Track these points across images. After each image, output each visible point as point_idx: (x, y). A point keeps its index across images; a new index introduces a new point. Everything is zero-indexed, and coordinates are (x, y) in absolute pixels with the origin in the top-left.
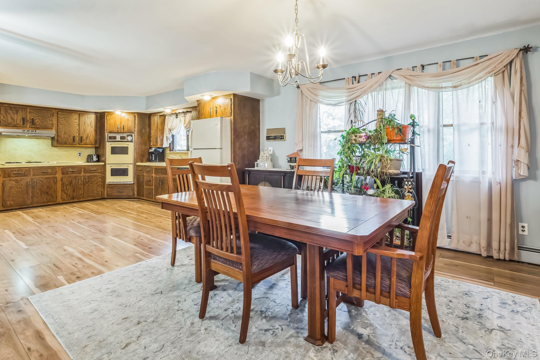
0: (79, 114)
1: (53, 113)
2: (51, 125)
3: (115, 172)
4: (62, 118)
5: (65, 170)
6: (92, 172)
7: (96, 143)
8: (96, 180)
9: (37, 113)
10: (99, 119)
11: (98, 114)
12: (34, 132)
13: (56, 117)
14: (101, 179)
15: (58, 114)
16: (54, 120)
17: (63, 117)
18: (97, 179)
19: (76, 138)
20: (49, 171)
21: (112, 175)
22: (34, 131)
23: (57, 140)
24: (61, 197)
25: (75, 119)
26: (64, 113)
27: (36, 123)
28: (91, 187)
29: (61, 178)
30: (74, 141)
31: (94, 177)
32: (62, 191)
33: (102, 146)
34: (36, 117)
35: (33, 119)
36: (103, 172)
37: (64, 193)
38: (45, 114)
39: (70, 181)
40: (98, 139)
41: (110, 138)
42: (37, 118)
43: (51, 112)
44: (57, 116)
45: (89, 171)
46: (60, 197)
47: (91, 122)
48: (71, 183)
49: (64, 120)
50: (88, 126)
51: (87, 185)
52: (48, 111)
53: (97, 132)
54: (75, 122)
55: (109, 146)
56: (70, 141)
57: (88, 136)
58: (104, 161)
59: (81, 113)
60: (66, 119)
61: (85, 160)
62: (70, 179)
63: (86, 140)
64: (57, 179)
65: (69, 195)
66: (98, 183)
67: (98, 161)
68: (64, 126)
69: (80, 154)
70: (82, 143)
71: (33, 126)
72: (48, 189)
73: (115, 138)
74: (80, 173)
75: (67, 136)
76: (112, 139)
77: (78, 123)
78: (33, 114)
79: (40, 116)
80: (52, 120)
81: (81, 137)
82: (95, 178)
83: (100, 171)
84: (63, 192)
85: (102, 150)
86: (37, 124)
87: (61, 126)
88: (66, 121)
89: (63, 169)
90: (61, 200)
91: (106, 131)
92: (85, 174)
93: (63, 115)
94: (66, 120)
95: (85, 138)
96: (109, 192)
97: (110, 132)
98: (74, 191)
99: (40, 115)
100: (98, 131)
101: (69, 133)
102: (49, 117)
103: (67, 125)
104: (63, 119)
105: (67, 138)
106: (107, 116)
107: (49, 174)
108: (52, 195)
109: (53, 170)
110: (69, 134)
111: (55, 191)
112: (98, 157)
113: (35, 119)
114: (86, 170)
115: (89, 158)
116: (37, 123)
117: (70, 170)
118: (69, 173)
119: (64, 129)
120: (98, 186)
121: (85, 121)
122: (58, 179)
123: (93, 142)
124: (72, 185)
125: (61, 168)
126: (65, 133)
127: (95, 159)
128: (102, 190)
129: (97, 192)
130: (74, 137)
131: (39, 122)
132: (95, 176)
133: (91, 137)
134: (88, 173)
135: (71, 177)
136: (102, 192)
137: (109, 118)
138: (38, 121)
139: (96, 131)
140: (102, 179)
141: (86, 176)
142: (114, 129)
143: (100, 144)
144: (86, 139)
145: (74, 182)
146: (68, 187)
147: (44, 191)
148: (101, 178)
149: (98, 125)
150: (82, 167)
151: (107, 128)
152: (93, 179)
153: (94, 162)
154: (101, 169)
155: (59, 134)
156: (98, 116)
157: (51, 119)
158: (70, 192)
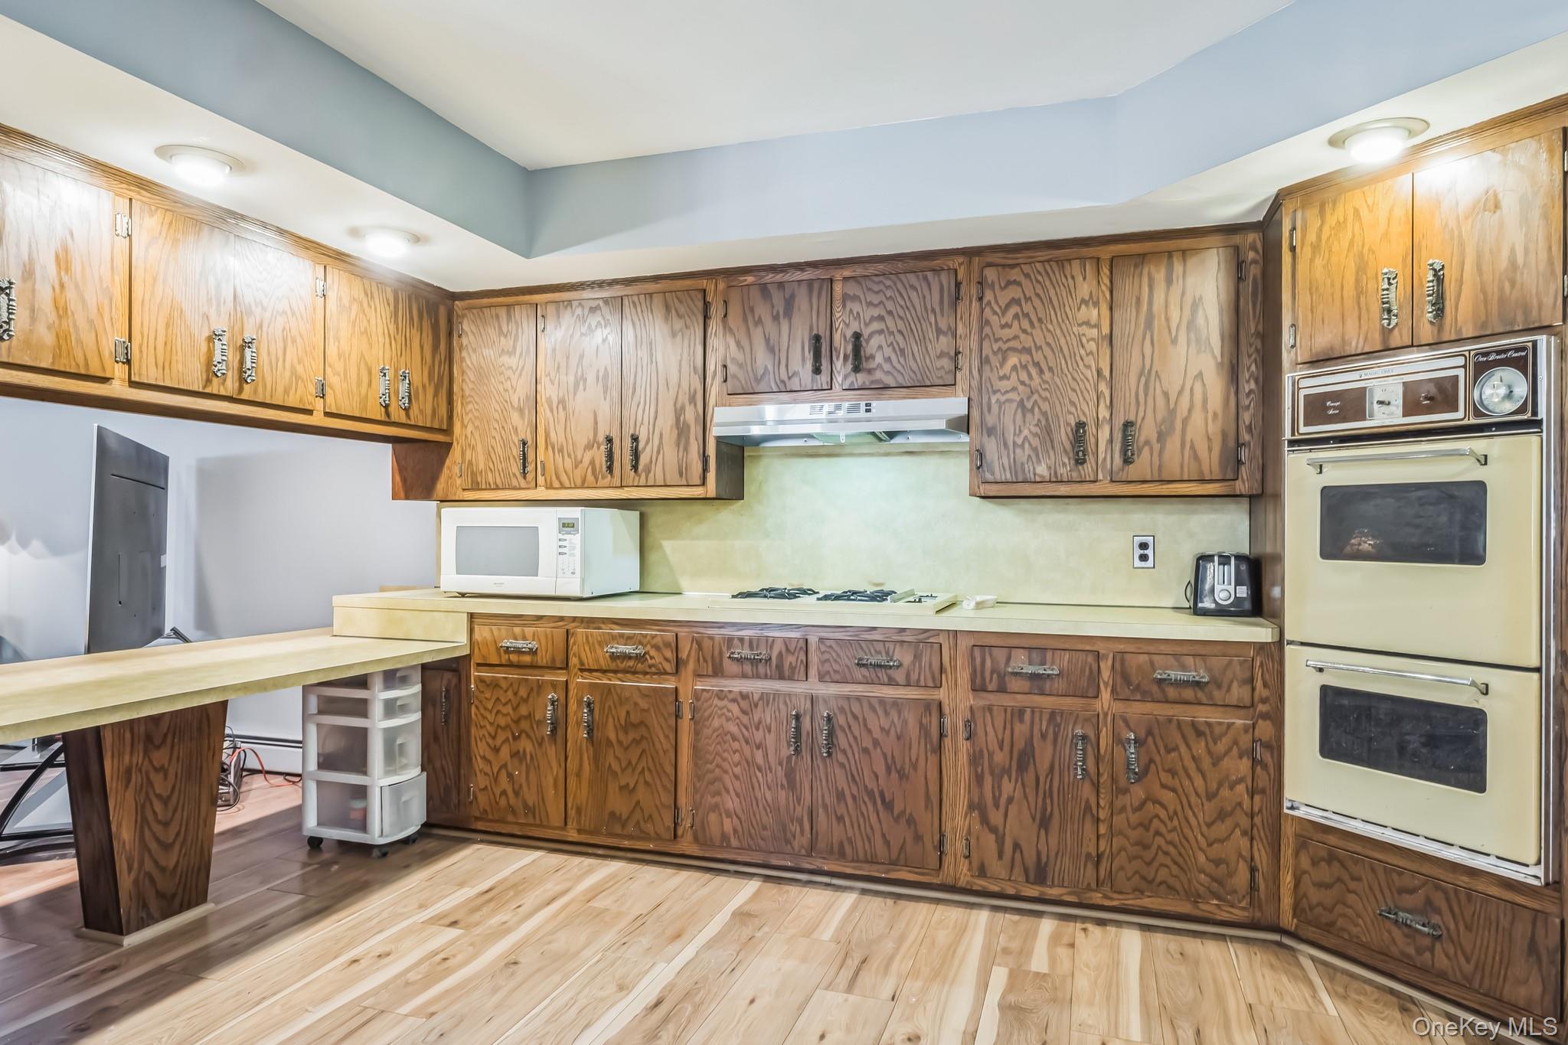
5: (988, 663)
6: (1174, 692)
8: (1206, 763)
14: (1245, 765)
18: (1216, 761)
20: (901, 658)
24: (969, 846)
28: (1163, 814)
29: (968, 715)
31: (1191, 733)
32: (971, 807)
36: (1262, 708)
37: (985, 820)
39: (1020, 744)
45: (1155, 688)
46: (960, 846)
48: (1024, 759)
51: (1138, 792)
62: (1022, 729)
64: (941, 714)
65: (1017, 846)
66: (1225, 792)
72: (894, 775)
74: (1090, 693)
82: (1200, 748)
84: (975, 814)
89: (977, 652)
90: (964, 867)
91: (1286, 357)
92: (1118, 707)
96: (1315, 895)
98: (1045, 823)
106: (1293, 229)
107: (897, 676)
108: (911, 821)
109: (917, 657)
111: (938, 803)
114: (1124, 676)
117: (1021, 662)
118: (1015, 684)
120: (1222, 815)
122: (947, 721)
123: (1213, 464)
124: (1030, 777)
125: (964, 644)
128: (1262, 858)
129: (1217, 862)
132: (1197, 726)
134: (1146, 697)
135: (1027, 716)
136: (1253, 870)
140: (1258, 762)
141: (1127, 720)
145: (1044, 755)
146: (1007, 787)
147: (871, 784)
148: (1251, 754)
150: (1100, 647)
151: (1293, 324)
152: (1183, 748)
154: (1250, 682)
158: (1018, 824)
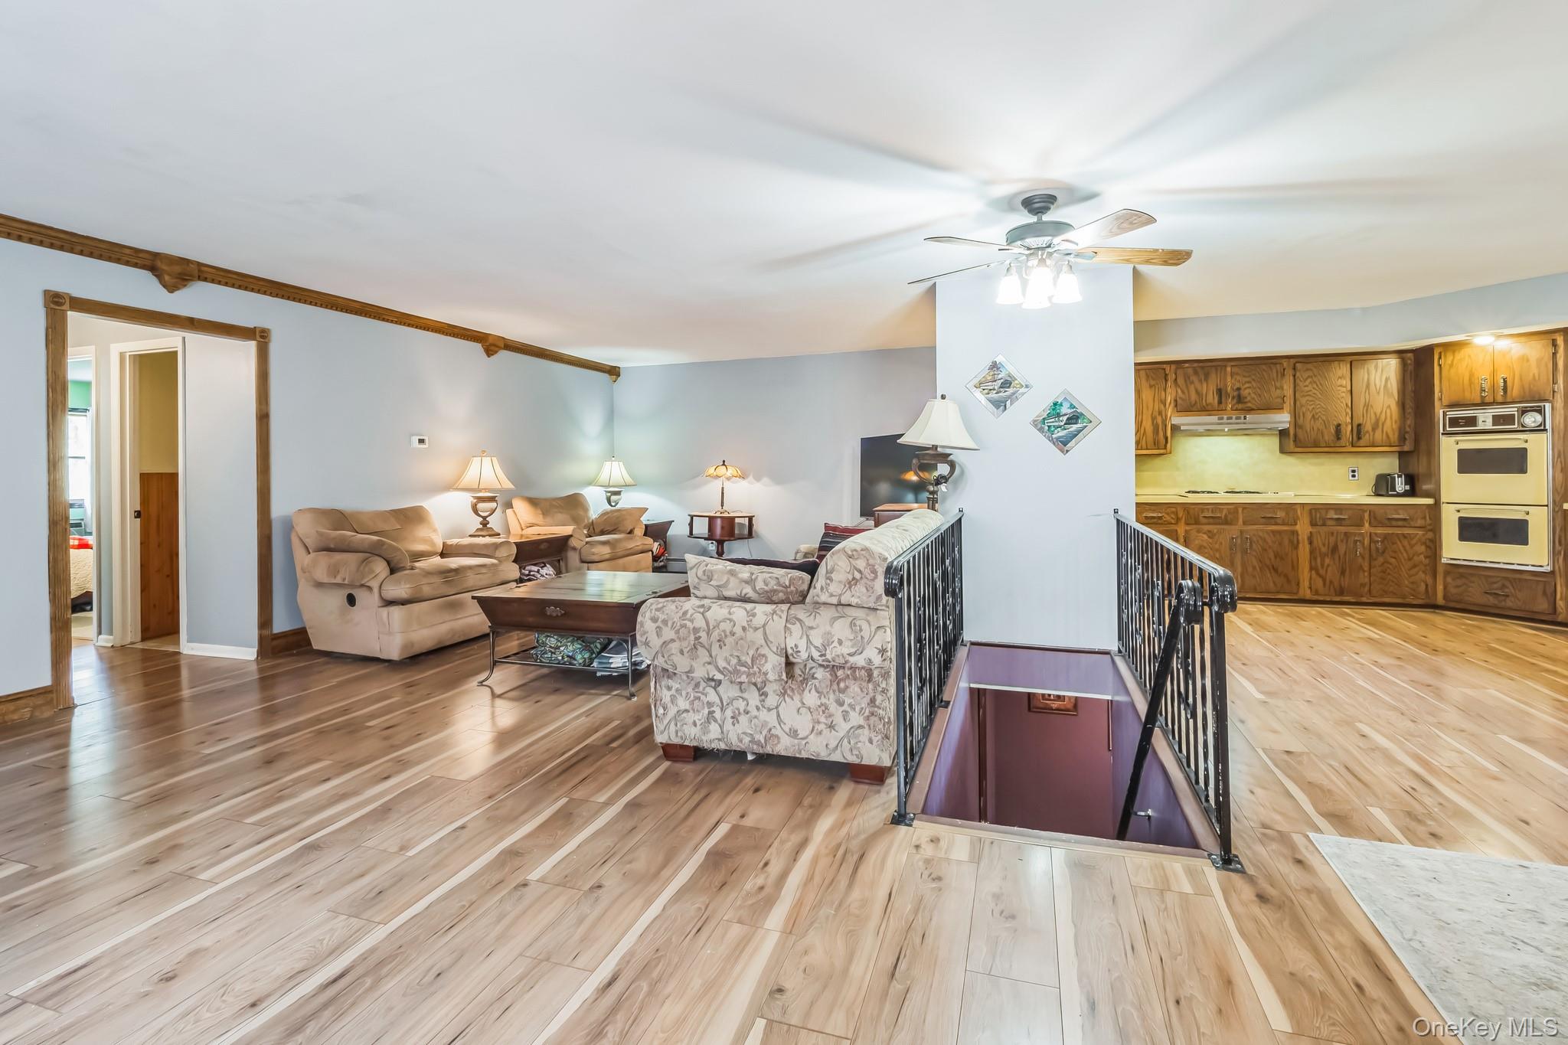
0: (1351, 362)
1: (1284, 370)
2: (1280, 400)
3: (1474, 529)
4: (1307, 379)
5: (1318, 515)
6: (1394, 523)
7: (1402, 439)
8: (1408, 547)
9: (1247, 374)
10: (1411, 368)
11: (1410, 355)
12: (1242, 420)
13: (1292, 378)
14: (1423, 548)
15: (1294, 369)
16: (1285, 387)
17: (1309, 377)
18: (1412, 546)
19: (1343, 428)
20: (1280, 514)
21: (1463, 537)
22: (1242, 416)
23: (1295, 435)
24: (1310, 584)
25: (1340, 378)
26: (1309, 366)
27: (1246, 398)
28: (1390, 567)
29: (1309, 535)
30: (1339, 438)
31: (1402, 538)
32: (1311, 569)
33: (1423, 446)
34: (1246, 383)
35: (1239, 389)
36: (1429, 527)
37: (1318, 574)
38: (1264, 373)
39: (1332, 544)
40: (1408, 429)
41: (1454, 422)
42: (1247, 385)
43: (1278, 366)
44: (1294, 376)
45: (1386, 522)
46: (1307, 584)
47: (1387, 380)
48: (1334, 549)
49: (1311, 382)
50: (1378, 393)
51: (1381, 560)
52: (1272, 365)
53: (1407, 406)
54: (1341, 386)
55: (1449, 448)
56: (1326, 438)
57: (1377, 421)
58: (1435, 494)
59: (1356, 359)
60: (1315, 379)
61: (1369, 490)
62: (1332, 540)
63: (1372, 434)
64: (1298, 535)
65: (1331, 582)
66: (1415, 558)
67: (1412, 493)
68: (1311, 399)
69: (1354, 471)
70: (1362, 442)
71: (1240, 406)
72: (1278, 559)
73: (1472, 421)
74: (1360, 525)
75: (1319, 424)
76: (1462, 426)
77: (1349, 388)
78: (1238, 378)
79: (1253, 380)
80: (1282, 388)
81: (1359, 425)
82: (1406, 543)
83: (1420, 522)
84: (1313, 572)
85: (1424, 460)
86: (1249, 402)
87: (1303, 401)
88: (1315, 386)
89: (1313, 511)
90: (1308, 591)
91: (1437, 403)
92: (1373, 530)
93: (1307, 370)
94: (1315, 382)
95: (1368, 427)
96: (1453, 591)
97: (1453, 405)
98: (1343, 573)
99: (1253, 377)
100: (1409, 404)
101: (1324, 418)
102: (1274, 380)
103: (1320, 396)
104: (1309, 380)
105: (1318, 429)
106: (1440, 358)
107: (1279, 521)
108: (1286, 576)
109: (1287, 514)
110: (1323, 420)
111: (1295, 567)
112: (1411, 480)
113: (1243, 388)
114: (1375, 518)
115: (1383, 485)
116: (1249, 398)
117: (1332, 515)
118: (1330, 523)
119: (1311, 408)
120: (1415, 566)
121: (1368, 380)
122: (1300, 538)
123: (1394, 437)
124: (1337, 557)
125: (1307, 508)
126: (1313, 416)
127: (1400, 485)
128: (1430, 581)
129: (1413, 583)
130: (1339, 425)
131: (1253, 395)
132: (1405, 536)
133: (1388, 422)
134: (1383, 526)
135: (1335, 534)
136: (1427, 585)
137: (1449, 361)
138: (1249, 394)
139: (1402, 405)
140: (1428, 547)
141: (1376, 534)
142: (1467, 395)
143: (1417, 441)
144: (1374, 430)
145: (1342, 548)
146: (1327, 561)
147: (1268, 562)
148: (1424, 543)
149: (1410, 387)
150: (1365, 507)
151: (1441, 391)
152: (1399, 542)
153: (1399, 495)
154: (1425, 518)
155: (1300, 421)
156: (1409, 362)
157: (1278, 384)
158: (1332, 573)
